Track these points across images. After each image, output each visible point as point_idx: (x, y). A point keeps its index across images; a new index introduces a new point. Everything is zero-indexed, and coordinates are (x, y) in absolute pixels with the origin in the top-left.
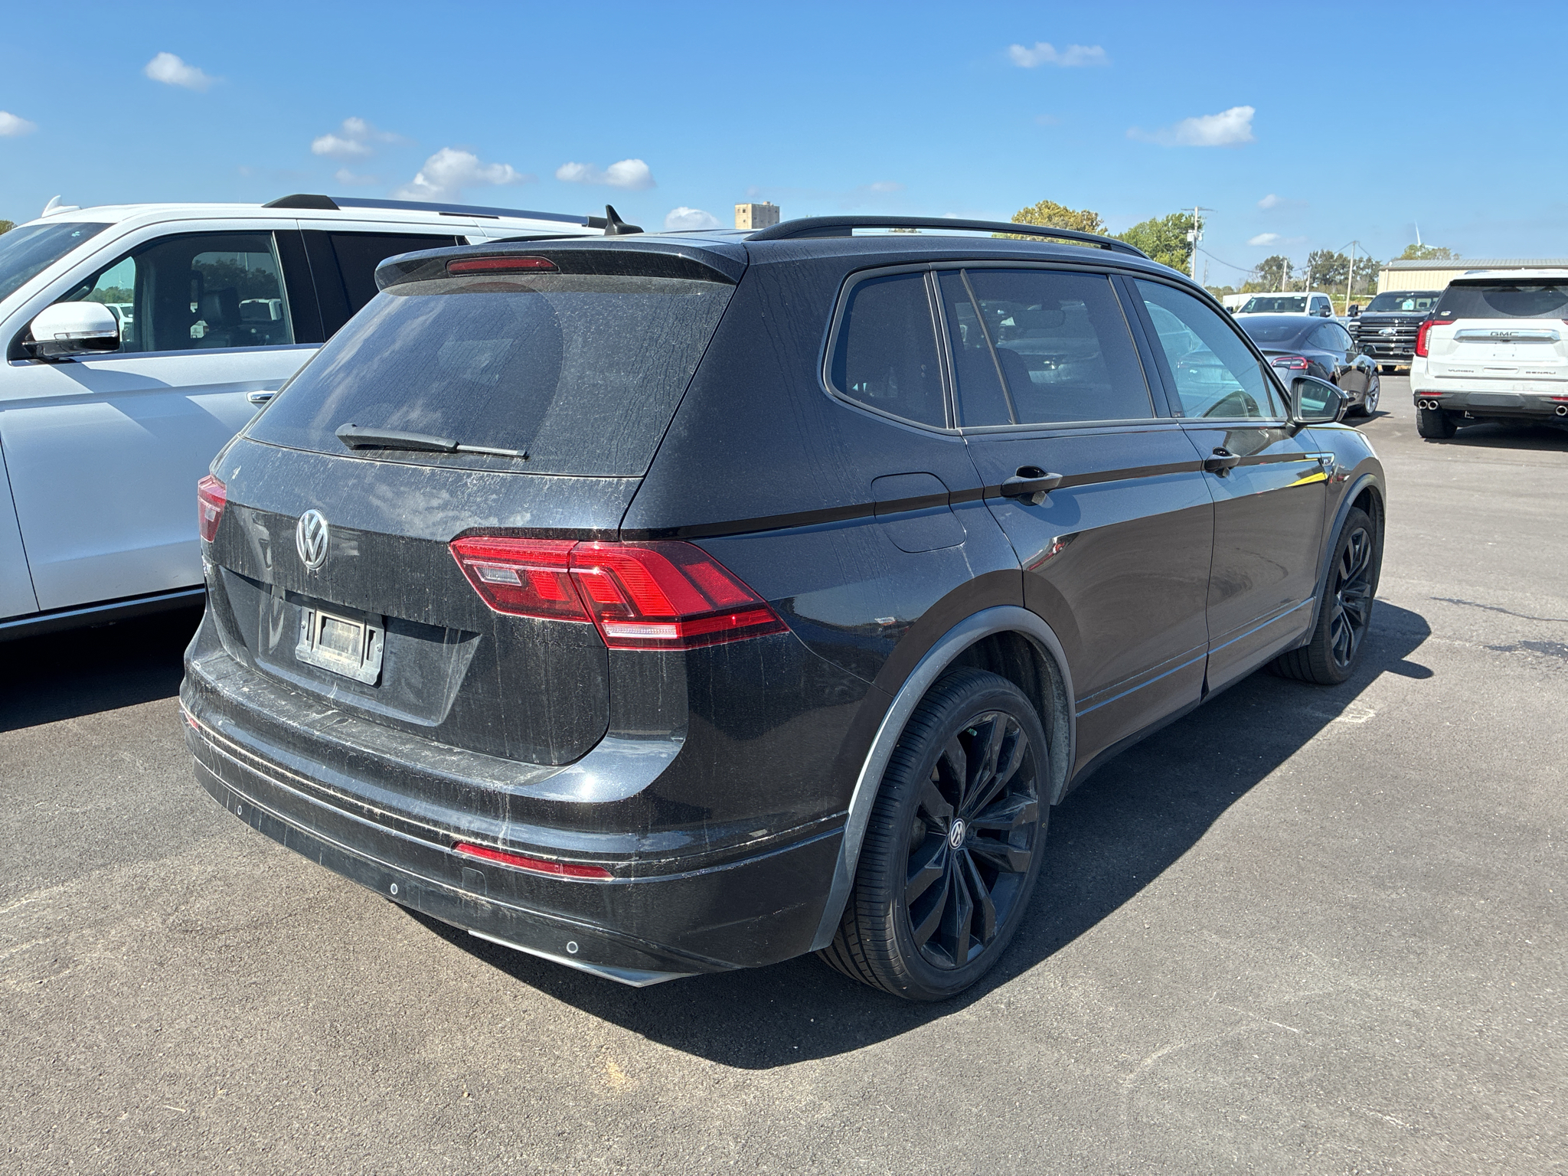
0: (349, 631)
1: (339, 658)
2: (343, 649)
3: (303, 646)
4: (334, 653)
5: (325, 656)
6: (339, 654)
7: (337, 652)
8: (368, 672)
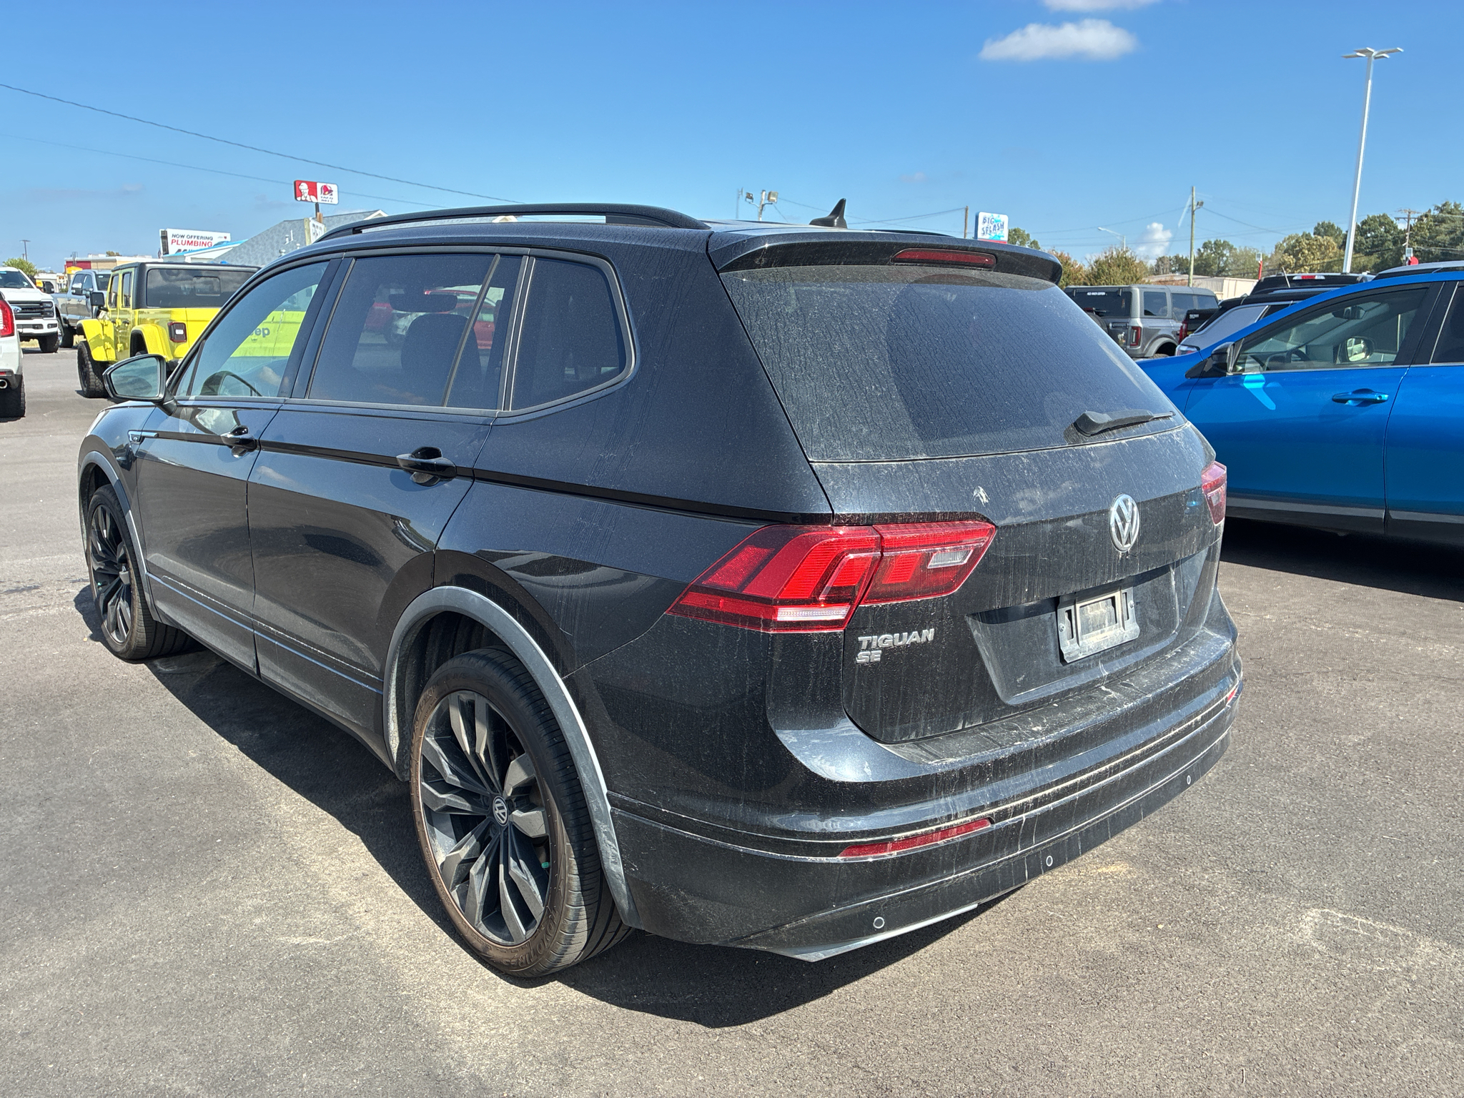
0: (1095, 609)
1: (1104, 635)
2: (1100, 626)
3: (1067, 648)
4: (1097, 634)
5: (1094, 641)
6: (1102, 632)
7: (1099, 631)
8: (1130, 630)
